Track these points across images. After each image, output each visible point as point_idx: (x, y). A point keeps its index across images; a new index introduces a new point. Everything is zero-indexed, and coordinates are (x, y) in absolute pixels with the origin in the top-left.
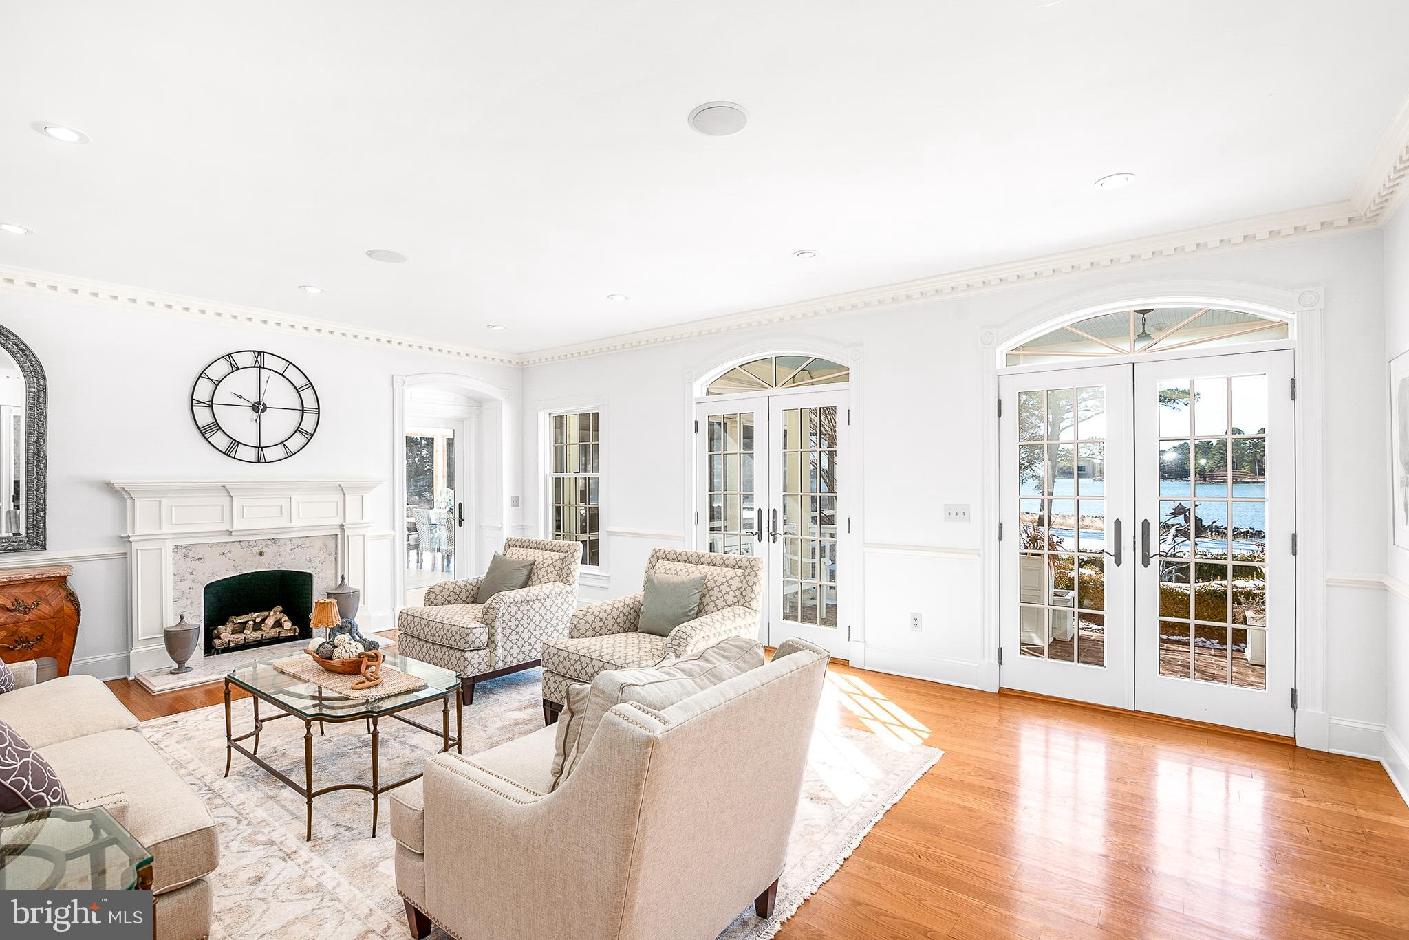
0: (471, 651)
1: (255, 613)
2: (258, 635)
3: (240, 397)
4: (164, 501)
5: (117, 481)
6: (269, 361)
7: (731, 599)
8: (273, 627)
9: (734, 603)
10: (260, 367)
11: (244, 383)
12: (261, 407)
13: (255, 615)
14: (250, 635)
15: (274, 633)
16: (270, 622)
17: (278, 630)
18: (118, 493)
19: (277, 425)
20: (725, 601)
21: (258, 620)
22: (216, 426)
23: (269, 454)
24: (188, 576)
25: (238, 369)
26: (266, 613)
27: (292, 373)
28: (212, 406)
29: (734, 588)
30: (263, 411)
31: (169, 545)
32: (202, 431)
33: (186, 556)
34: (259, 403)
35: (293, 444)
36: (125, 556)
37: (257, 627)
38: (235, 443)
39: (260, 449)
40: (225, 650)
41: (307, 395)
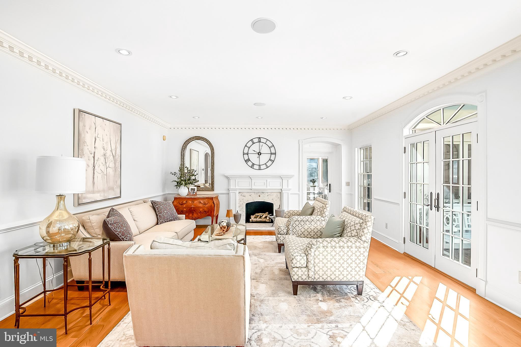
0: (280, 234)
1: (261, 213)
2: (260, 219)
3: (254, 151)
4: (236, 180)
5: (227, 174)
6: (262, 140)
7: (354, 233)
8: (264, 218)
9: (355, 236)
10: (260, 142)
11: (256, 147)
12: (260, 154)
13: (261, 214)
14: (258, 219)
15: (264, 220)
16: (264, 216)
17: (265, 219)
18: (228, 178)
19: (264, 158)
20: (351, 234)
21: (261, 215)
22: (249, 160)
23: (262, 167)
24: (242, 200)
25: (254, 143)
26: (264, 214)
27: (268, 143)
28: (248, 154)
29: (357, 228)
30: (260, 155)
31: (237, 192)
32: (246, 161)
33: (241, 195)
34: (259, 152)
35: (268, 164)
36: (228, 194)
37: (260, 217)
38: (253, 164)
39: (260, 165)
40: (253, 222)
41: (272, 149)
